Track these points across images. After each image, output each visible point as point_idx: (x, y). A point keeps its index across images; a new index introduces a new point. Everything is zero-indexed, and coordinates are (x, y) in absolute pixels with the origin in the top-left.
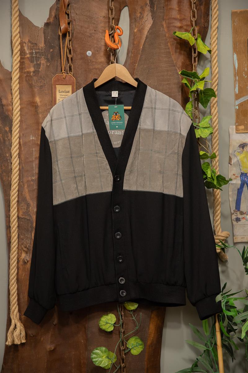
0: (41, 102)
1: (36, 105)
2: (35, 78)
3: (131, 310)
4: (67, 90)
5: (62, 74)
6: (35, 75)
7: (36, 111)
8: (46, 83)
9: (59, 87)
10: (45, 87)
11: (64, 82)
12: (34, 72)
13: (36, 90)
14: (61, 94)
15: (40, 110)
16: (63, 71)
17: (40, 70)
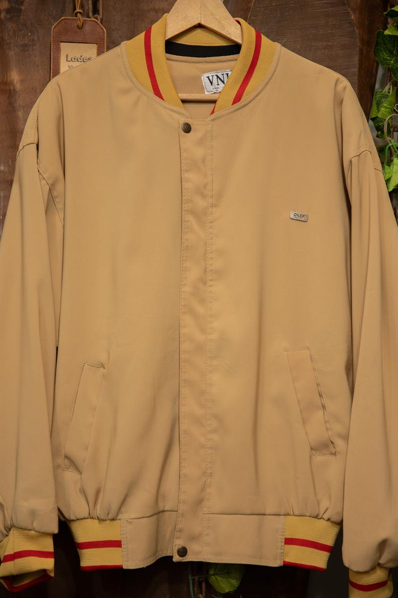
0: (22, 81)
1: (12, 88)
2: (10, 25)
3: (224, 593)
4: (86, 55)
5: (76, 16)
6: (10, 20)
7: (10, 104)
8: (36, 39)
9: (66, 49)
10: (35, 47)
11: (78, 36)
12: (8, 11)
13: (13, 53)
14: (71, 64)
15: (20, 102)
16: (78, 10)
17: (23, 8)
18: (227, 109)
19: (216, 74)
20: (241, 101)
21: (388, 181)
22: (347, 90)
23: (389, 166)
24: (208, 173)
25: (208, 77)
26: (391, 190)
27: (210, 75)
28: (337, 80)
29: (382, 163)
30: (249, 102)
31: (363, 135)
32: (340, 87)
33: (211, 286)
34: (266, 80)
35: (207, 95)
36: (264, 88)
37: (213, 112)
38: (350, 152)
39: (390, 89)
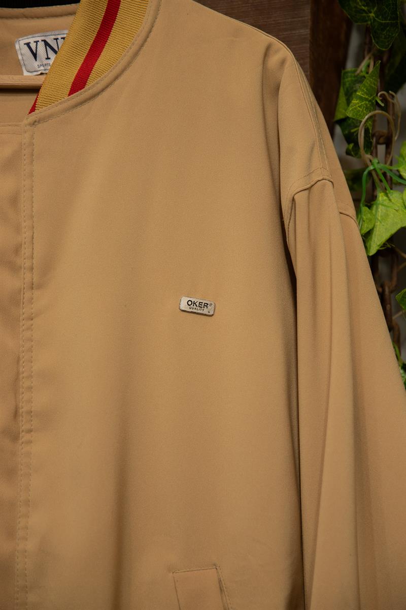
18: (60, 103)
19: (43, 38)
20: (87, 87)
21: (367, 237)
22: (287, 65)
23: (370, 207)
24: (24, 224)
25: (28, 44)
26: (373, 251)
27: (31, 40)
28: (268, 48)
29: (356, 201)
30: (103, 90)
31: (317, 150)
32: (274, 60)
33: (29, 442)
34: (134, 48)
35: (27, 77)
36: (129, 64)
37: (33, 109)
38: (292, 183)
39: (368, 66)
